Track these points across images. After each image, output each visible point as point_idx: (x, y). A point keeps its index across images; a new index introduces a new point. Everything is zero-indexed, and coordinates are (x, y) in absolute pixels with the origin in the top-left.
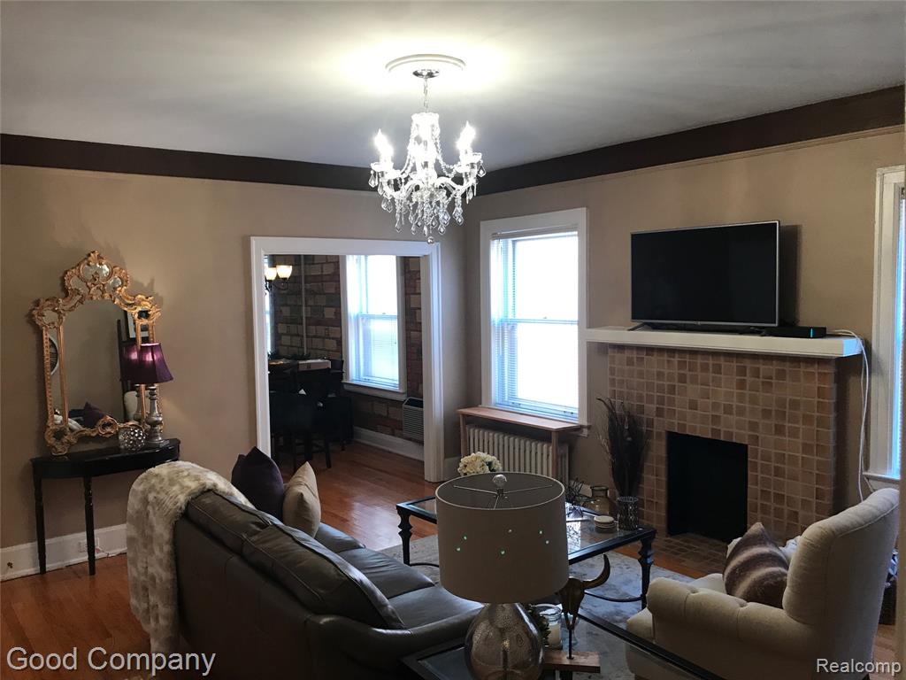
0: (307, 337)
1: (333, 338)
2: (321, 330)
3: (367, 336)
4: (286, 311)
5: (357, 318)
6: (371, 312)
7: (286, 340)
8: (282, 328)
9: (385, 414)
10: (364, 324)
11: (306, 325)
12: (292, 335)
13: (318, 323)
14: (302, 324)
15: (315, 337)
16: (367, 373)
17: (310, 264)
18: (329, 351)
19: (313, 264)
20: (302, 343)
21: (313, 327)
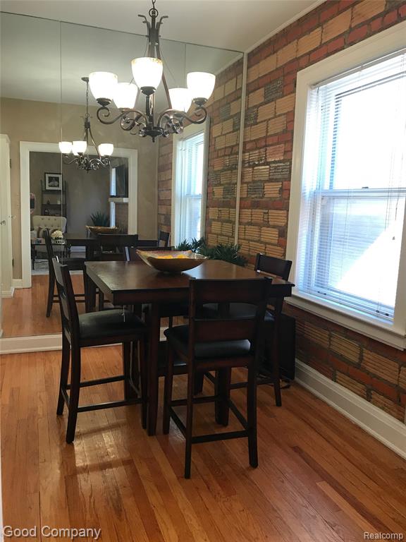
0: (240, 223)
1: (274, 227)
2: (258, 214)
3: (326, 225)
4: (218, 192)
5: (314, 195)
6: (339, 185)
7: (216, 227)
8: (213, 212)
9: (355, 359)
10: (323, 207)
11: (240, 208)
12: (223, 221)
13: (256, 205)
14: (235, 208)
15: (250, 224)
16: (321, 282)
17: (251, 125)
18: (266, 243)
19: (257, 124)
20: (233, 232)
21: (248, 211)
